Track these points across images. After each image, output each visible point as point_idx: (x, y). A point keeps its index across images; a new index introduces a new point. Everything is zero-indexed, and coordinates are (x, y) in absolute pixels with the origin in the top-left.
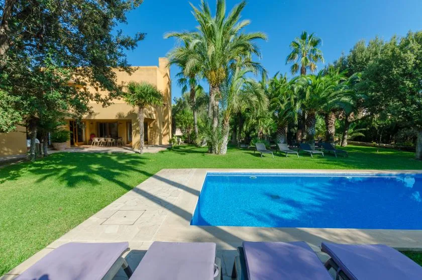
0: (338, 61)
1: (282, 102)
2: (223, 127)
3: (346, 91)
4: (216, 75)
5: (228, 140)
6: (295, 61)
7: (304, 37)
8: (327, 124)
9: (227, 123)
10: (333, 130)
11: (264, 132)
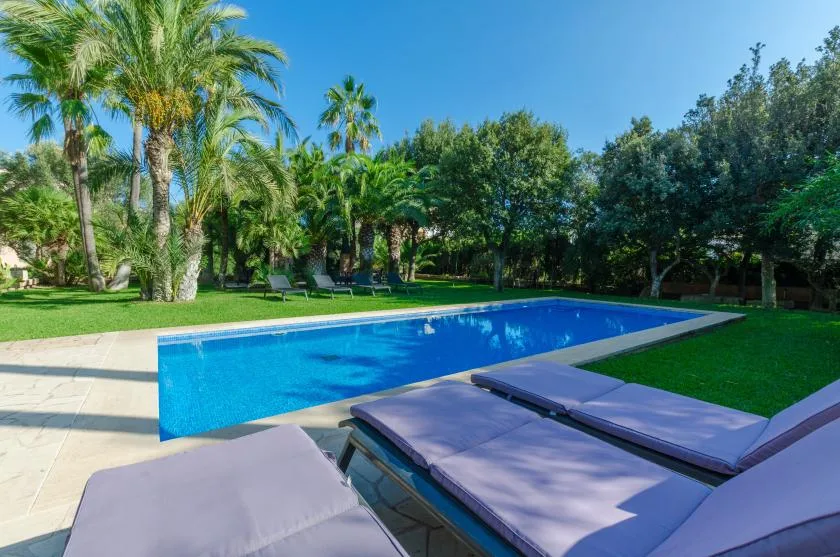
0: (401, 144)
1: (320, 196)
2: (185, 235)
3: (416, 190)
4: (164, 104)
5: (200, 266)
6: (335, 127)
7: (349, 87)
8: (390, 244)
9: (198, 228)
10: (397, 254)
11: (284, 252)
